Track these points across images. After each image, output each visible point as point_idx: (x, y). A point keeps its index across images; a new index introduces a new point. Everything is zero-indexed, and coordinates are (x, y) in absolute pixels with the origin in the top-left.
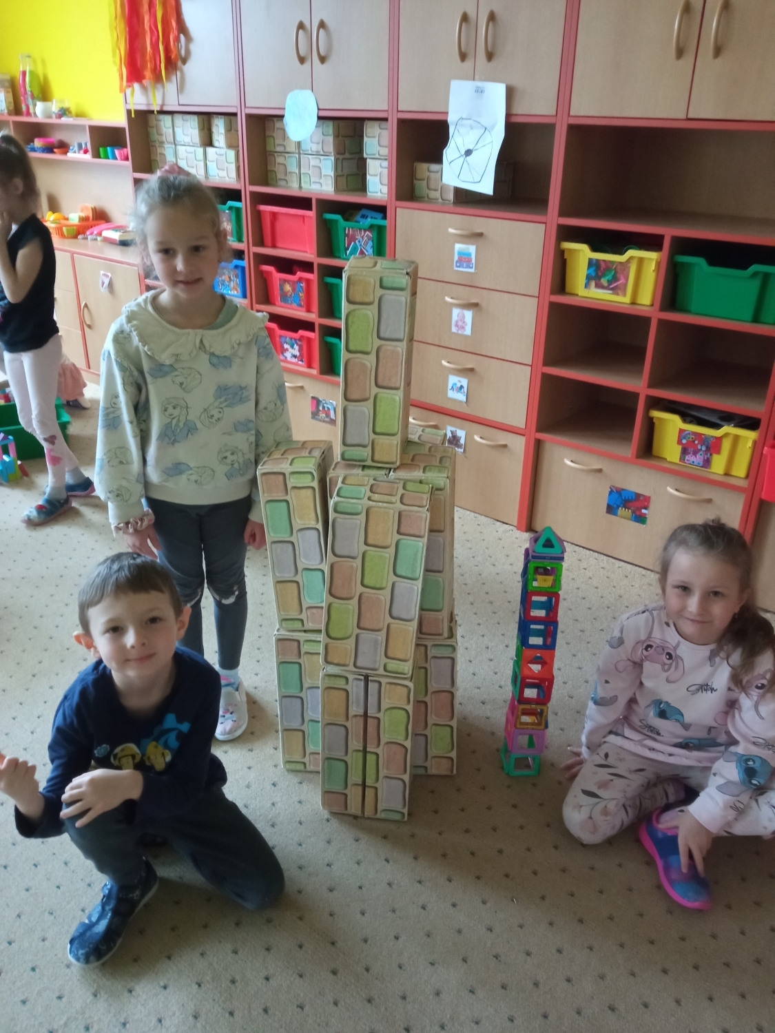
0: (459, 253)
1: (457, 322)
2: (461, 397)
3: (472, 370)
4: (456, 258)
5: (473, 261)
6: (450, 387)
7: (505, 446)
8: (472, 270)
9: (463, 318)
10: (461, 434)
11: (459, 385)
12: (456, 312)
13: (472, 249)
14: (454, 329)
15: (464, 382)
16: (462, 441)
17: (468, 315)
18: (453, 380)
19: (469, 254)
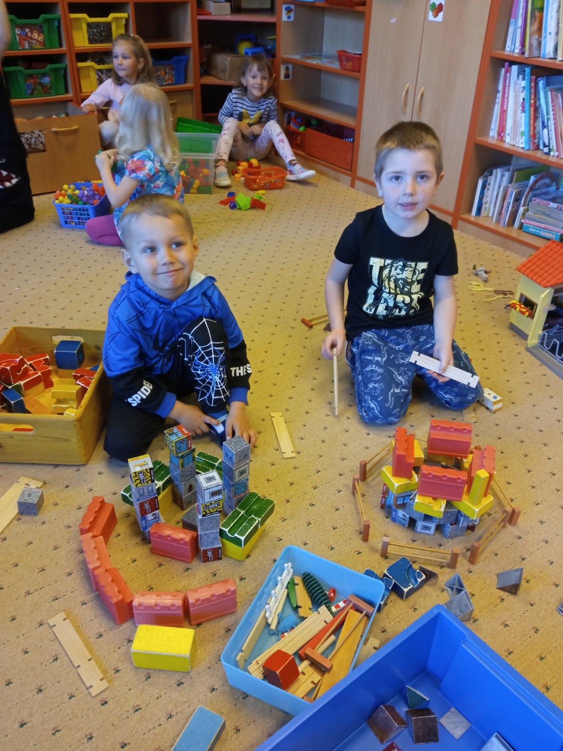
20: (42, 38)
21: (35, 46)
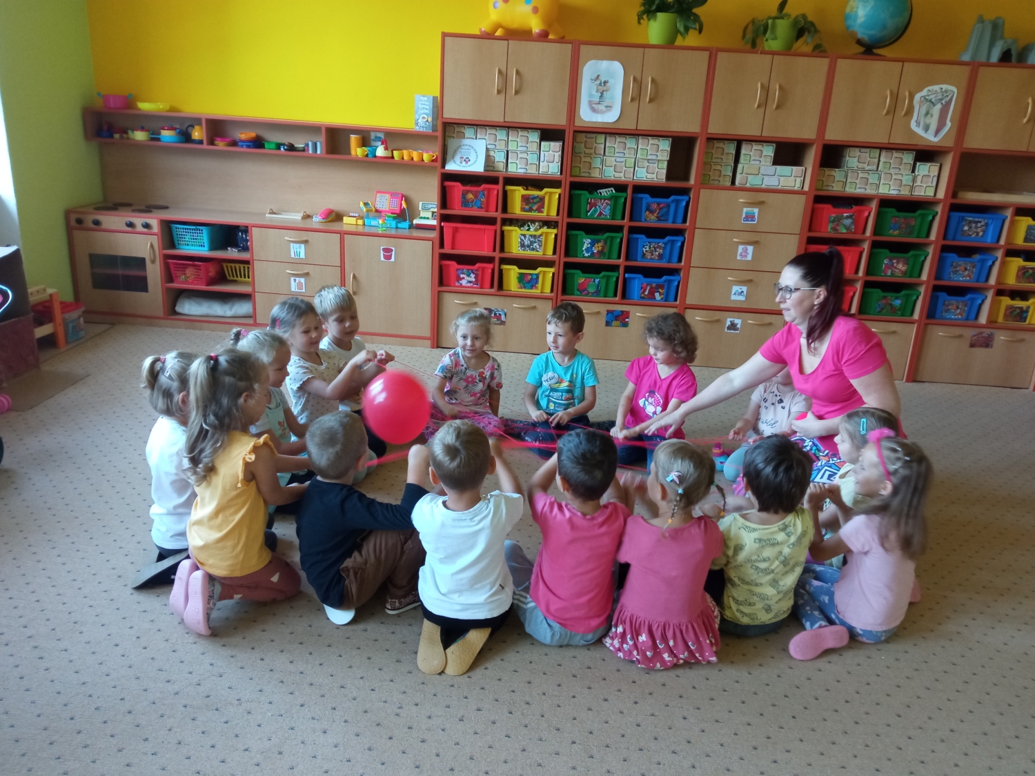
0: (746, 213)
1: (741, 253)
2: (742, 298)
3: (750, 281)
4: (744, 216)
5: (756, 217)
6: (733, 293)
7: (770, 324)
8: (755, 222)
9: (746, 251)
10: (738, 322)
11: (740, 291)
12: (741, 248)
13: (756, 211)
14: (739, 258)
15: (745, 289)
16: (739, 326)
17: (750, 249)
18: (735, 289)
19: (754, 213)
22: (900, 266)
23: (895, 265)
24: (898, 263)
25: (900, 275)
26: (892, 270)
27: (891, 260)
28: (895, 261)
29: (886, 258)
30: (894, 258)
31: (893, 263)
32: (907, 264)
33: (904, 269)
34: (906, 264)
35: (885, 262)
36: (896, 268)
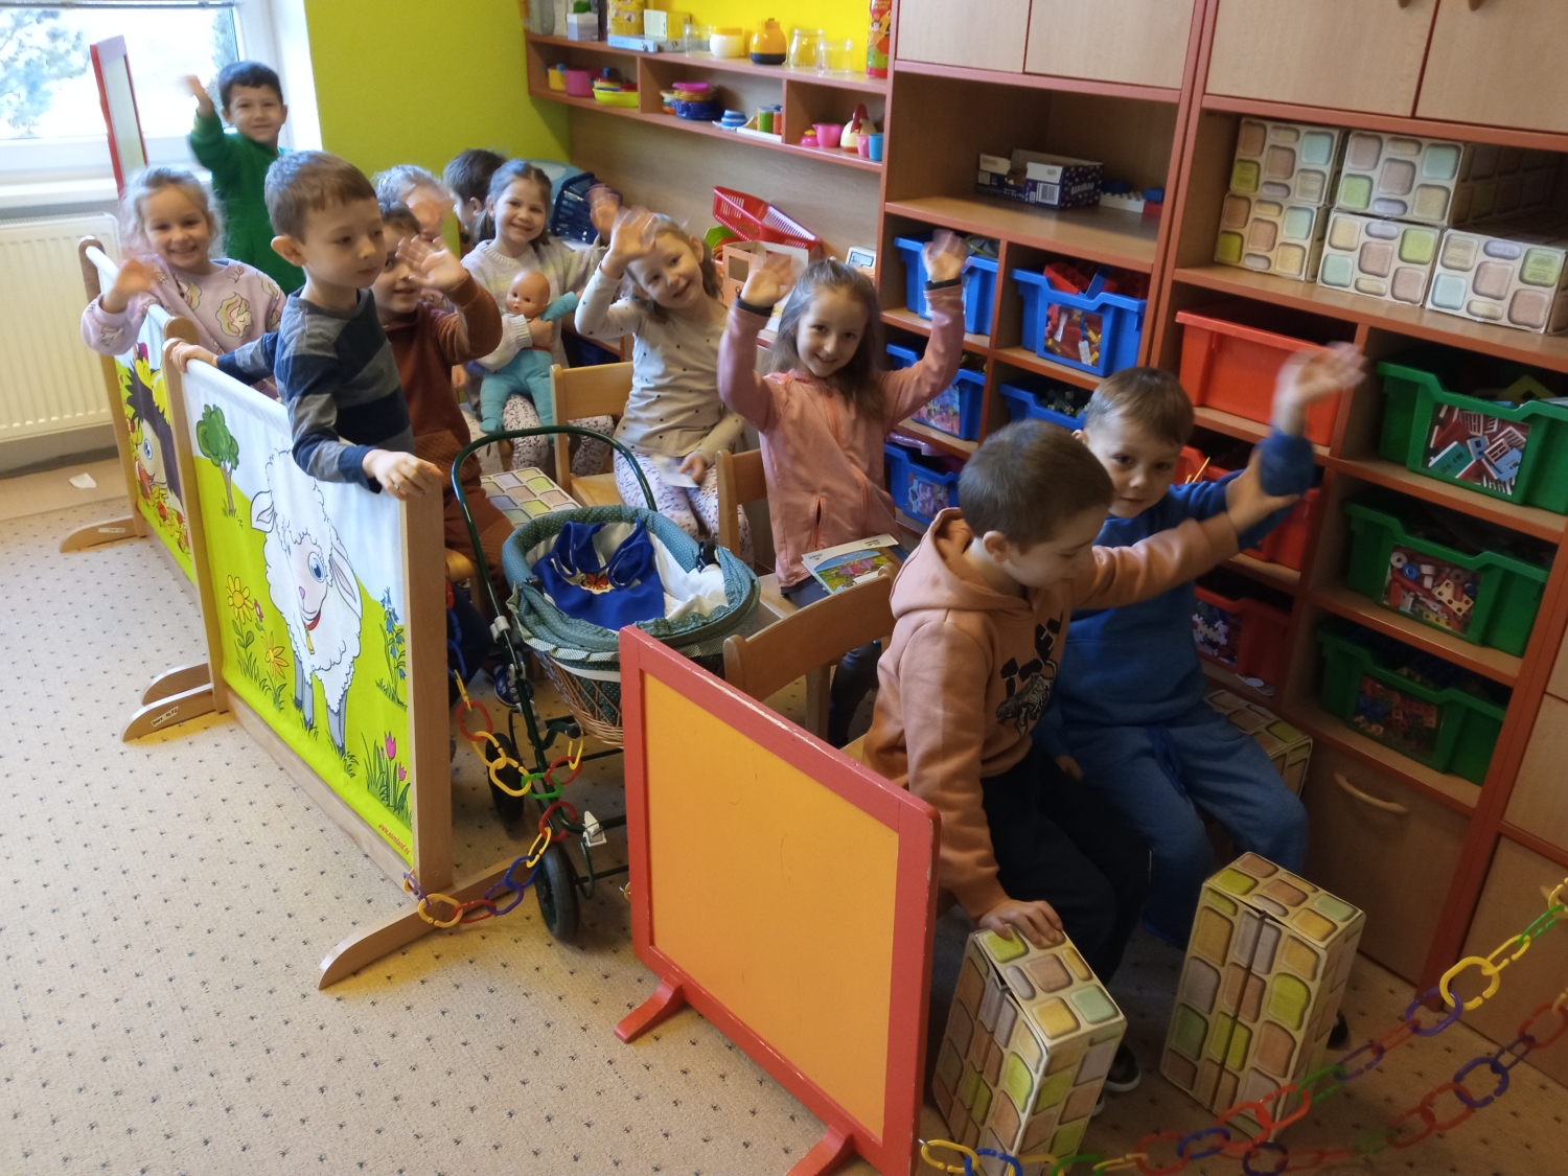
20: (1465, 608)
21: (1432, 618)
22: (1446, 593)
23: (1428, 583)
24: (1437, 578)
25: (1442, 624)
26: (1416, 598)
27: (1415, 558)
28: (1426, 569)
29: (1397, 548)
30: (1429, 560)
31: (1422, 576)
32: (1472, 594)
33: (1460, 606)
34: (1466, 592)
35: (1393, 560)
36: (1429, 593)
